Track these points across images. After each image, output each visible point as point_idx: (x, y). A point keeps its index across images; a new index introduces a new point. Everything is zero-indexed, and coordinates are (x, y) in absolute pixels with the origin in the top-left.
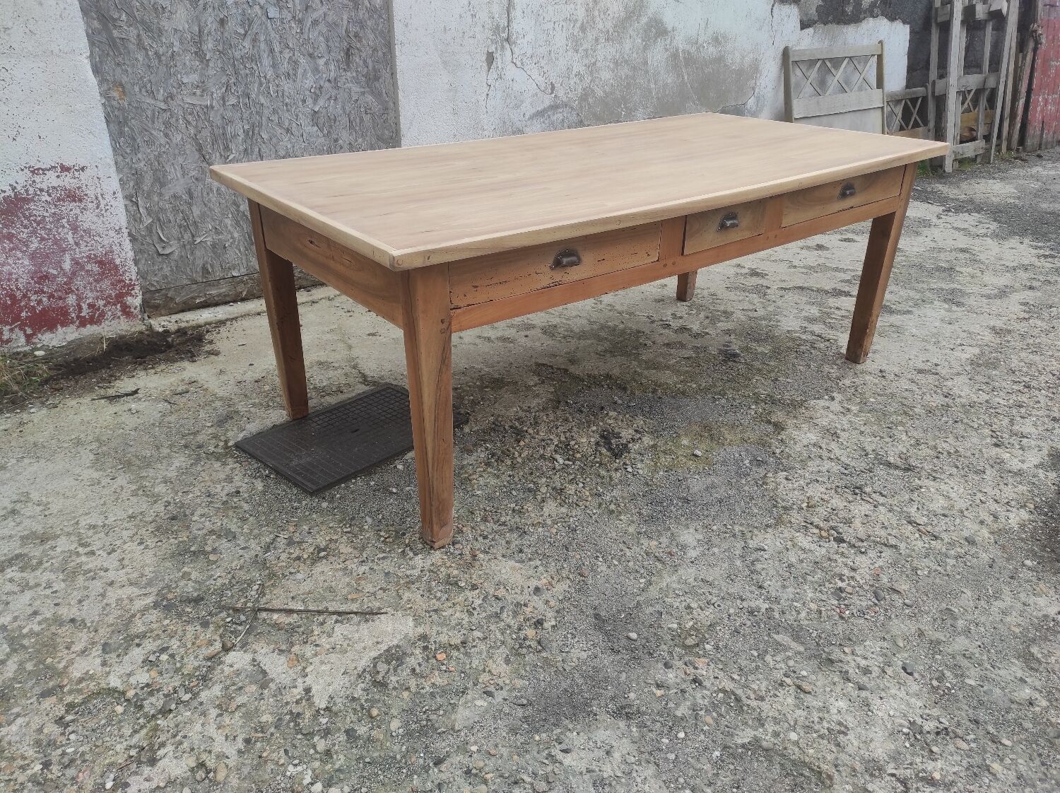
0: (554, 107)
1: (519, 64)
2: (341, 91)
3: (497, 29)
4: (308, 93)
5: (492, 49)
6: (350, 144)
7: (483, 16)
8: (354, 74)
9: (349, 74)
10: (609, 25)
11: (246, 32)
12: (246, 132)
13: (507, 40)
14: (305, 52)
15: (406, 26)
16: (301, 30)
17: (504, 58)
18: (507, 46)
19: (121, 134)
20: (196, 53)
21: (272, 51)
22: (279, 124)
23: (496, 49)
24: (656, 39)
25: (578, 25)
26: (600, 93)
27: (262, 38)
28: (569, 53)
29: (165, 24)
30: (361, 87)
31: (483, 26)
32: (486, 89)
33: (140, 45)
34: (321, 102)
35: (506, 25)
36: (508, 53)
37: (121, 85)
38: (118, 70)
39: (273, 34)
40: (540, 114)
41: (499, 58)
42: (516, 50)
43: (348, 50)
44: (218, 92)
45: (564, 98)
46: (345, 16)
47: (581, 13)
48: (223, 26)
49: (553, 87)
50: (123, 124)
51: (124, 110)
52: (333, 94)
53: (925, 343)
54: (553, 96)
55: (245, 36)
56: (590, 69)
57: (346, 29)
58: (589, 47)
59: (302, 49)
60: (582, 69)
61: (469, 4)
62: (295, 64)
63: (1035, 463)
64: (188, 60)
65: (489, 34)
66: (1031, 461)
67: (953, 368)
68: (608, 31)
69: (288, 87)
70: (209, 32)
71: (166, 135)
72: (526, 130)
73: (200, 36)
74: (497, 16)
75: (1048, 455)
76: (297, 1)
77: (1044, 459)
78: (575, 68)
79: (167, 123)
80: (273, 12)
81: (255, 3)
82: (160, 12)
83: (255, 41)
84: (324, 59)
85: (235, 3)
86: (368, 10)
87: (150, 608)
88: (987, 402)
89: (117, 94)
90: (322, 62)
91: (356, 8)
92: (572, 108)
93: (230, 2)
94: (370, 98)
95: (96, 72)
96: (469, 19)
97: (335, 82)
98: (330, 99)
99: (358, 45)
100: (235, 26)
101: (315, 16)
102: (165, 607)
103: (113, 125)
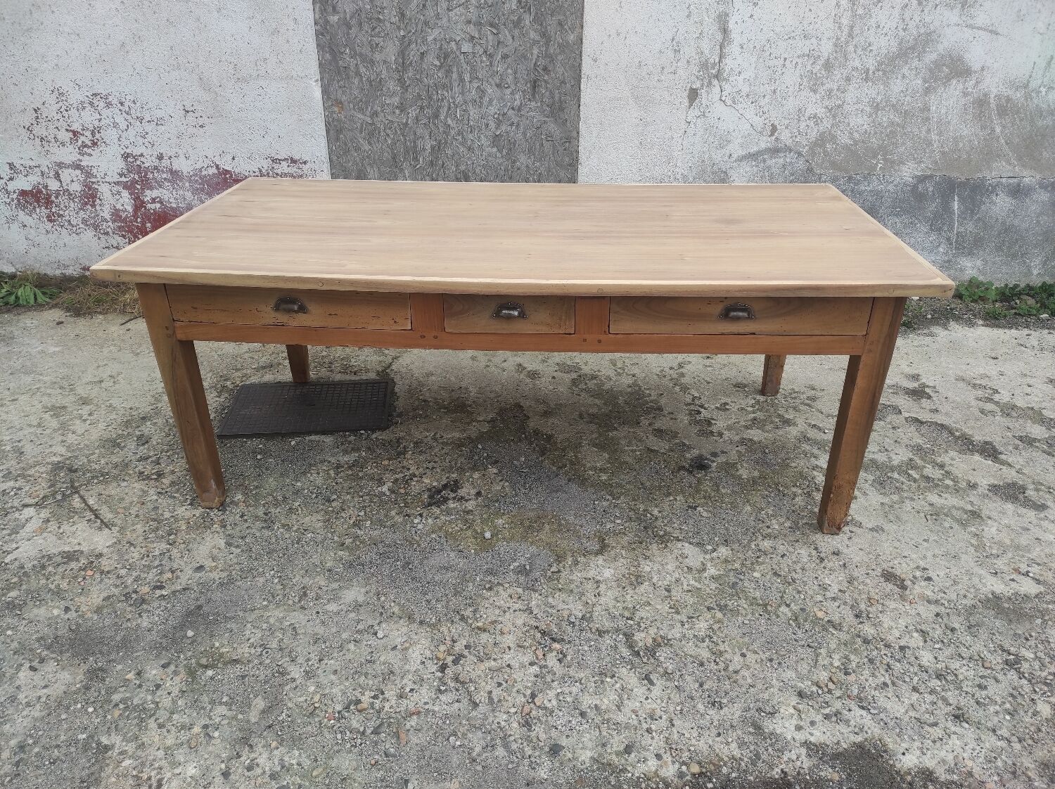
0: (775, 151)
1: (729, 102)
2: (524, 119)
3: (704, 66)
4: (490, 118)
5: (697, 85)
6: (527, 166)
7: (689, 51)
8: (539, 104)
9: (533, 103)
10: (871, 63)
11: (442, 64)
12: (433, 148)
13: (717, 76)
14: (493, 83)
15: (595, 61)
16: (491, 63)
17: (711, 96)
18: (715, 82)
19: (338, 139)
20: (399, 80)
21: (462, 80)
22: (462, 144)
23: (702, 85)
24: (949, 80)
25: (821, 62)
26: (844, 139)
27: (455, 69)
28: (803, 93)
29: (377, 57)
30: (544, 116)
31: (688, 62)
32: (684, 126)
33: (358, 74)
34: (503, 128)
35: (717, 60)
36: (716, 90)
37: (341, 103)
38: (340, 92)
39: (465, 66)
40: (752, 156)
41: (704, 95)
42: (727, 87)
43: (535, 82)
44: (413, 112)
45: (789, 142)
46: (535, 51)
47: (826, 48)
48: (422, 58)
49: (774, 129)
50: (339, 131)
51: (339, 120)
52: (515, 120)
53: (972, 550)
54: (773, 138)
55: (440, 67)
56: (833, 111)
57: (536, 63)
58: (836, 87)
59: (490, 80)
60: (821, 112)
61: (673, 39)
62: (482, 92)
63: (812, 739)
64: (392, 85)
65: (695, 69)
66: (811, 734)
67: (945, 593)
68: (868, 69)
69: (473, 112)
70: (411, 63)
71: (370, 143)
72: (731, 173)
73: (403, 66)
74: (707, 52)
75: (855, 743)
76: (490, 37)
77: (838, 743)
78: (811, 110)
79: (371, 134)
80: (466, 47)
81: (451, 40)
82: (374, 47)
83: (449, 72)
84: (510, 90)
85: (435, 39)
86: (560, 45)
87: (52, 464)
88: (902, 648)
89: (336, 109)
90: (508, 91)
91: (547, 44)
92: (800, 154)
93: (430, 38)
94: (552, 127)
95: (325, 92)
96: (671, 54)
97: (519, 109)
98: (512, 124)
99: (546, 77)
100: (432, 59)
101: (505, 50)
102: (57, 467)
103: (332, 132)
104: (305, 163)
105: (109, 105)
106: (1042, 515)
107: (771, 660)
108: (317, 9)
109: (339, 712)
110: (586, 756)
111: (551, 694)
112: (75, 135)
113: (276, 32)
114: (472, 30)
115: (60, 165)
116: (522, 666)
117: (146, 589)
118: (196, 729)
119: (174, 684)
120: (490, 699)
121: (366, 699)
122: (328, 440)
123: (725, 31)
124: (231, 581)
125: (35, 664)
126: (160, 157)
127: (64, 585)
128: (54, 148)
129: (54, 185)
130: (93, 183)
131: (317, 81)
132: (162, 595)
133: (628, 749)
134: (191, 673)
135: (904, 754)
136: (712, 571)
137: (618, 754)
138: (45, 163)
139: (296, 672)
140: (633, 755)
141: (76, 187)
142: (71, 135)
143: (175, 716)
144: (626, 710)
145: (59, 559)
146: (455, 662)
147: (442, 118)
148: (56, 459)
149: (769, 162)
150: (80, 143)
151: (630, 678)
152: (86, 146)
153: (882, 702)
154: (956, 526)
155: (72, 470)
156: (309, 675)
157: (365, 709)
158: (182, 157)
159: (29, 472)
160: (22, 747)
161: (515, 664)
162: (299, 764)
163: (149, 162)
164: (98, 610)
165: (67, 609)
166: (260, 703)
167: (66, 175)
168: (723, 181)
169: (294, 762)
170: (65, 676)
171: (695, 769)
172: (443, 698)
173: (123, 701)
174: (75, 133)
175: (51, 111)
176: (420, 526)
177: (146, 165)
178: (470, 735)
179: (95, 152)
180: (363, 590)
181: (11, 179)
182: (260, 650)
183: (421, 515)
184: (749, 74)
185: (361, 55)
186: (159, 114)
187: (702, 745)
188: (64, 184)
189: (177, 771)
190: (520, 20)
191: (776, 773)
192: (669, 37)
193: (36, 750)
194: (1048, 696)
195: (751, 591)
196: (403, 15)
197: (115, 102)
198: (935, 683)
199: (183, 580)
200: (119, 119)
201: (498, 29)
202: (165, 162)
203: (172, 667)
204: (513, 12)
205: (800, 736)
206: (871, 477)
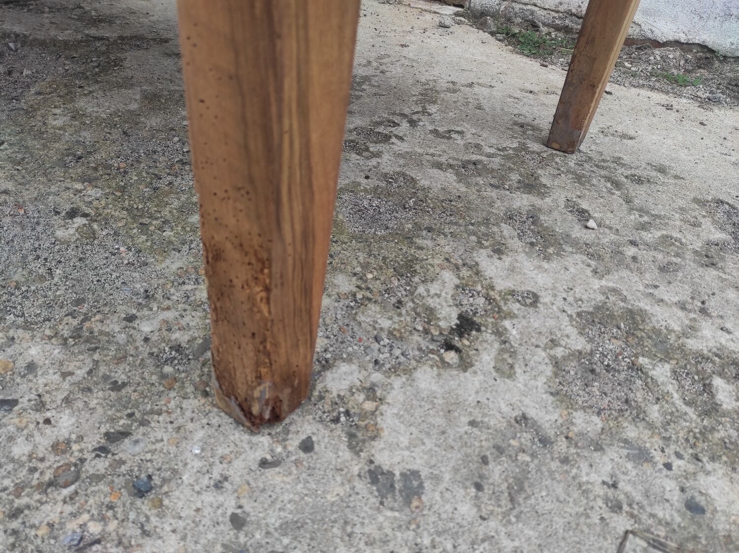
206: (579, 343)
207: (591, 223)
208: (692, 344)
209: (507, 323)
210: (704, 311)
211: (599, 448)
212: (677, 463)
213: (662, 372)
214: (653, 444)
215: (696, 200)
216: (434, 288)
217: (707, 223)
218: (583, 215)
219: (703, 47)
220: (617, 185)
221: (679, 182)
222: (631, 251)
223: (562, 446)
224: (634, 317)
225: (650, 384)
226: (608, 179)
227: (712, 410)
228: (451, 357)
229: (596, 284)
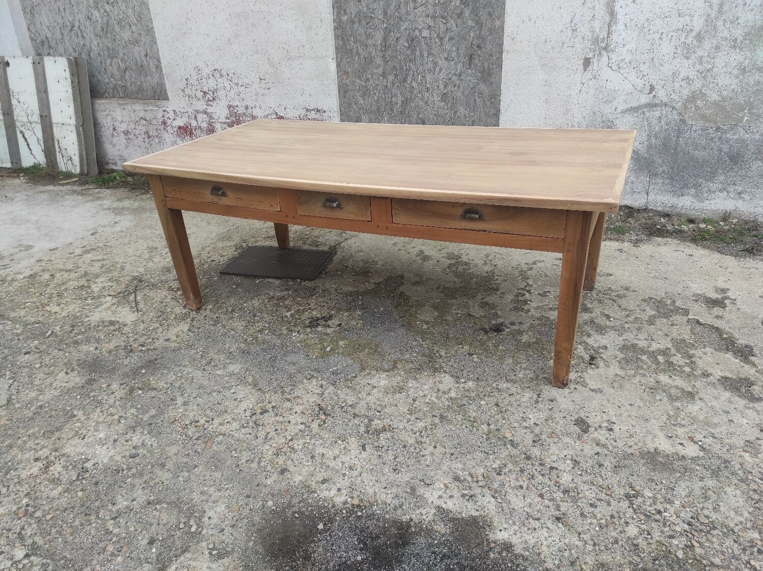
0: (652, 106)
1: (614, 68)
2: (463, 82)
3: (596, 41)
4: (440, 81)
5: (590, 55)
6: (465, 115)
7: (584, 30)
8: (474, 71)
9: (470, 71)
10: (739, 33)
11: (409, 45)
12: (402, 102)
13: (605, 49)
14: (443, 57)
15: (513, 40)
16: (441, 44)
17: (601, 64)
18: (604, 53)
19: (345, 97)
20: (382, 57)
21: (422, 56)
22: (422, 99)
23: (594, 55)
25: (694, 34)
26: (715, 97)
27: (418, 49)
28: (678, 60)
29: (370, 42)
30: (477, 79)
31: (583, 38)
32: (579, 86)
33: (358, 53)
34: (449, 88)
35: (606, 36)
36: (605, 59)
37: (347, 73)
38: (347, 65)
39: (424, 46)
40: (634, 110)
41: (595, 64)
42: (613, 56)
43: (471, 56)
44: (391, 78)
45: (665, 100)
46: (472, 34)
47: (698, 24)
48: (397, 42)
49: (652, 88)
50: (346, 92)
51: (347, 85)
52: (458, 83)
53: (665, 418)
54: (651, 95)
55: (409, 47)
56: (704, 74)
57: (472, 43)
58: (706, 54)
59: (441, 55)
60: (692, 74)
61: (572, 21)
62: (435, 64)
63: (444, 506)
64: (379, 61)
65: (588, 44)
66: (445, 503)
67: (615, 441)
68: (736, 39)
69: (429, 78)
70: (390, 45)
71: (364, 100)
72: (616, 122)
73: (385, 47)
74: (597, 30)
75: (472, 516)
76: (442, 26)
77: (461, 513)
78: (683, 73)
79: (364, 94)
80: (426, 33)
81: (416, 28)
82: (368, 36)
83: (414, 51)
84: (454, 62)
85: (406, 29)
86: (490, 30)
87: (134, 276)
88: (552, 468)
89: (345, 77)
90: (453, 63)
91: (480, 29)
92: (674, 108)
93: (402, 28)
94: (482, 87)
95: (338, 66)
96: (570, 33)
97: (460, 75)
98: (454, 86)
99: (479, 52)
100: (403, 42)
101: (452, 34)
102: (135, 278)
103: (342, 92)
104: (325, 112)
105: (222, 76)
106: (751, 405)
107: (452, 454)
108: (335, 13)
109: (186, 425)
110: (298, 479)
111: (301, 442)
112: (204, 94)
113: (310, 28)
114: (430, 21)
115: (198, 112)
116: (296, 424)
117: (136, 345)
118: (116, 417)
119: (120, 393)
120: (267, 436)
121: (202, 421)
122: (277, 282)
123: (612, 14)
124: (180, 349)
125: (68, 371)
126: (247, 108)
127: (102, 337)
128: (194, 102)
129: (194, 124)
130: (213, 122)
131: (333, 59)
132: (142, 350)
133: (324, 481)
134: (132, 390)
135: (501, 530)
136: (453, 394)
137: (317, 482)
138: (190, 110)
139: (180, 400)
140: (324, 485)
141: (204, 125)
142: (202, 94)
143: (111, 409)
144: (339, 460)
145: (106, 324)
146: (262, 413)
147: (409, 82)
148: (136, 274)
149: (647, 114)
150: (207, 99)
151: (353, 443)
152: (210, 100)
153: (511, 497)
154: (665, 399)
155: (141, 281)
156: (185, 404)
157: (199, 426)
158: (258, 107)
159: (120, 279)
160: (41, 407)
161: (293, 422)
162: (151, 445)
163: (241, 110)
164: (110, 352)
165: (97, 348)
166: (153, 412)
167: (201, 117)
168: (610, 127)
169: (149, 443)
170: (78, 379)
171: (356, 502)
172: (243, 430)
173: (94, 396)
174: (205, 93)
175: (193, 81)
176: (294, 338)
177: (240, 112)
178: (244, 453)
179: (215, 103)
180: (240, 367)
181: (174, 119)
182: (169, 385)
183: (298, 332)
184: (632, 46)
185: (360, 41)
186: (247, 81)
187: (370, 491)
188: (199, 123)
189: (95, 434)
190: (462, 12)
191: (405, 518)
192: (569, 19)
193: (47, 409)
194: (643, 524)
195: (471, 411)
196: (386, 14)
197: (225, 74)
198: (559, 495)
199: (157, 344)
200: (227, 84)
201: (447, 20)
202: (249, 111)
203: (124, 386)
204: (456, 8)
205: (438, 502)
206: (622, 356)
207: (612, 319)
208: (650, 349)
209: (602, 355)
210: (652, 340)
211: (635, 376)
212: (652, 375)
213: (644, 358)
214: (646, 373)
215: (642, 300)
216: (579, 350)
217: (648, 308)
218: (608, 317)
219: (627, 207)
220: (614, 301)
221: (635, 293)
222: (627, 326)
223: (627, 378)
224: (634, 346)
225: (642, 361)
226: (610, 299)
227: (658, 363)
228: (593, 366)
229: (621, 339)
